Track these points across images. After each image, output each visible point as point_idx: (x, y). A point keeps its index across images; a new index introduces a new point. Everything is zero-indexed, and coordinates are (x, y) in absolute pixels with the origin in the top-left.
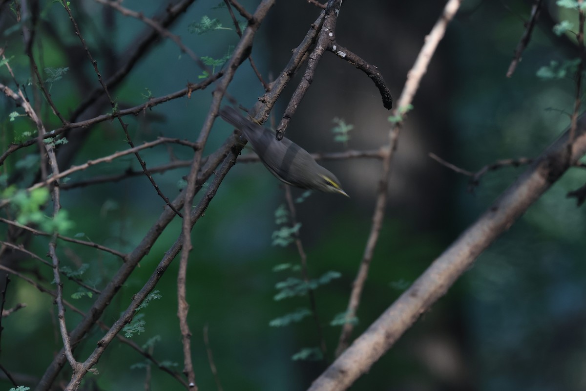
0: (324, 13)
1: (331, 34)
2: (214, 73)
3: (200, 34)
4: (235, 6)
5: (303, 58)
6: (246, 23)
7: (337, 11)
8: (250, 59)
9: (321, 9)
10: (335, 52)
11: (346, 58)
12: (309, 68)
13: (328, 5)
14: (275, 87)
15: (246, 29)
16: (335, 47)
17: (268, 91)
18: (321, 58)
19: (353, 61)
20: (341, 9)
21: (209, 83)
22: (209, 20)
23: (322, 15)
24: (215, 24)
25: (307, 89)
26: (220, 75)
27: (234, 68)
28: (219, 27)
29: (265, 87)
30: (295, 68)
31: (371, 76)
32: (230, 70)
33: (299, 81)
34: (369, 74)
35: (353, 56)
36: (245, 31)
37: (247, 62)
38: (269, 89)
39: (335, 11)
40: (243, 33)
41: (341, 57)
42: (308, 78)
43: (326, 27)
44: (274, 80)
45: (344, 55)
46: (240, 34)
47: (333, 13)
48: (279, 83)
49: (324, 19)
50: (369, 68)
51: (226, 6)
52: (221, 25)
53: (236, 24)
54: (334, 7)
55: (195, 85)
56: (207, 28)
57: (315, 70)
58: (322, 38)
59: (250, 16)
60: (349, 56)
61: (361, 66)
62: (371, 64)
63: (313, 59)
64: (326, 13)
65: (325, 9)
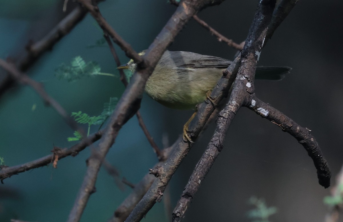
0: (240, 55)
1: (249, 85)
2: (90, 135)
3: (70, 80)
4: (119, 44)
5: (211, 117)
7: (258, 53)
8: (138, 116)
10: (254, 109)
11: (268, 117)
12: (219, 130)
13: (245, 45)
14: (172, 155)
15: (133, 76)
16: (254, 103)
17: (162, 160)
18: (235, 115)
19: (278, 122)
20: (263, 51)
21: (83, 148)
22: (83, 63)
23: (237, 59)
24: (91, 68)
25: (215, 158)
26: (98, 137)
27: (117, 127)
28: (97, 72)
29: (158, 154)
30: (200, 130)
31: (302, 141)
32: (111, 130)
33: (205, 147)
34: (299, 138)
35: (278, 115)
36: (132, 78)
37: (134, 119)
38: (163, 157)
39: (254, 53)
40: (129, 81)
41: (263, 116)
42: (217, 143)
43: (242, 74)
44: (171, 144)
45: (265, 113)
46: (124, 81)
47: (251, 56)
48: (178, 150)
49: (239, 64)
50: (301, 131)
51: (106, 44)
52: (99, 69)
54: (253, 48)
55: (64, 151)
56: (80, 72)
57: (227, 133)
58: (237, 89)
60: (272, 115)
61: (290, 128)
62: (303, 125)
63: (224, 118)
64: (243, 56)
65: (241, 50)
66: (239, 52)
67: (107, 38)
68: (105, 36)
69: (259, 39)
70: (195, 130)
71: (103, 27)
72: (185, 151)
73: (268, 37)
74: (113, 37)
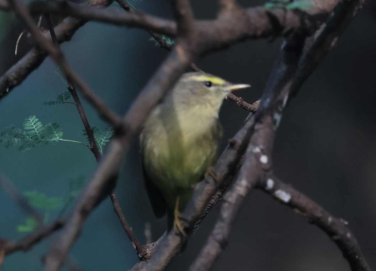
0: (253, 119)
1: (264, 159)
2: (48, 221)
3: (21, 148)
4: (90, 100)
5: (213, 201)
6: (109, 133)
7: (278, 117)
8: (112, 198)
9: (246, 111)
10: (271, 192)
11: (291, 204)
12: (222, 220)
13: (262, 103)
14: (158, 251)
15: (107, 144)
16: (270, 183)
17: (143, 259)
18: (244, 201)
19: (303, 210)
20: (285, 113)
21: (38, 240)
22: (39, 124)
23: (249, 124)
24: (49, 132)
25: (217, 258)
26: (59, 226)
27: (85, 213)
28: (57, 137)
29: (138, 250)
30: (196, 219)
31: (336, 237)
32: (76, 218)
33: (203, 242)
34: (331, 233)
35: (304, 201)
36: (107, 147)
37: (107, 202)
38: (146, 254)
39: (272, 116)
40: (101, 151)
41: (282, 202)
42: (220, 237)
43: (255, 145)
44: (154, 239)
45: (285, 197)
46: (95, 150)
47: (268, 120)
48: (167, 245)
49: (252, 130)
50: (333, 223)
51: (71, 99)
52: (61, 134)
53: (90, 133)
54: (271, 110)
55: (12, 244)
56: (35, 137)
57: (234, 223)
58: (247, 166)
59: (117, 118)
60: (296, 200)
61: (318, 219)
62: (337, 215)
63: (230, 203)
64: (258, 120)
65: (254, 112)
66: (251, 113)
67: (72, 92)
68: (69, 89)
69: (279, 98)
70: (189, 218)
71: (69, 78)
72: (177, 247)
73: (292, 95)
74: (81, 89)
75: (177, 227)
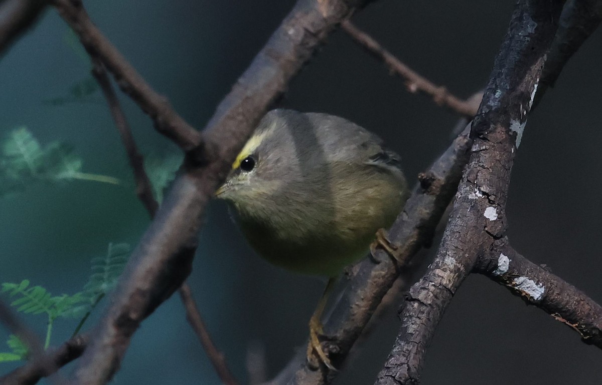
0: (468, 131)
1: (491, 213)
2: (51, 345)
4: (136, 96)
5: (386, 299)
6: (177, 161)
7: (518, 127)
9: (453, 115)
10: (506, 280)
11: (545, 305)
12: (406, 337)
13: (484, 102)
15: (172, 184)
16: (504, 262)
19: (570, 316)
20: (531, 120)
22: (34, 145)
23: (460, 142)
24: (54, 161)
26: (73, 353)
27: (127, 325)
28: (71, 171)
30: (354, 336)
32: (110, 333)
35: (572, 297)
36: (168, 190)
39: (508, 125)
40: (159, 199)
41: (528, 300)
42: (401, 372)
43: (473, 184)
45: (536, 292)
46: (147, 198)
47: (499, 133)
49: (466, 155)
51: (99, 94)
52: (78, 164)
53: (136, 163)
54: (504, 113)
56: (25, 172)
57: (429, 345)
60: (555, 296)
63: (421, 303)
64: (477, 135)
65: (470, 118)
66: (463, 121)
67: (100, 78)
68: (95, 73)
69: (521, 88)
70: (340, 334)
71: (93, 50)
73: (547, 82)
74: (119, 76)
75: (315, 352)
